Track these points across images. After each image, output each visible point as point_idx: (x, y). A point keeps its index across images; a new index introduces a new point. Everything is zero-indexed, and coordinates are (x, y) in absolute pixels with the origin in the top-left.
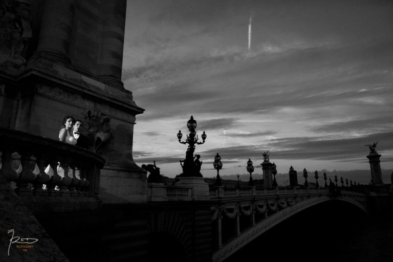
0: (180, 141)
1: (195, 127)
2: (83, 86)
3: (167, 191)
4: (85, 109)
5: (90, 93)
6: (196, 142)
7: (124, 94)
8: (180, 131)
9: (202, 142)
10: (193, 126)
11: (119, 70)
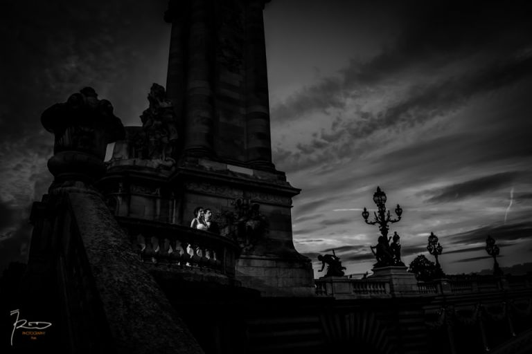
0: (366, 221)
1: (385, 201)
2: (230, 175)
3: (355, 287)
4: (234, 199)
5: (237, 182)
6: (388, 220)
7: (276, 176)
8: (365, 209)
9: (397, 219)
10: (382, 200)
11: (267, 150)
